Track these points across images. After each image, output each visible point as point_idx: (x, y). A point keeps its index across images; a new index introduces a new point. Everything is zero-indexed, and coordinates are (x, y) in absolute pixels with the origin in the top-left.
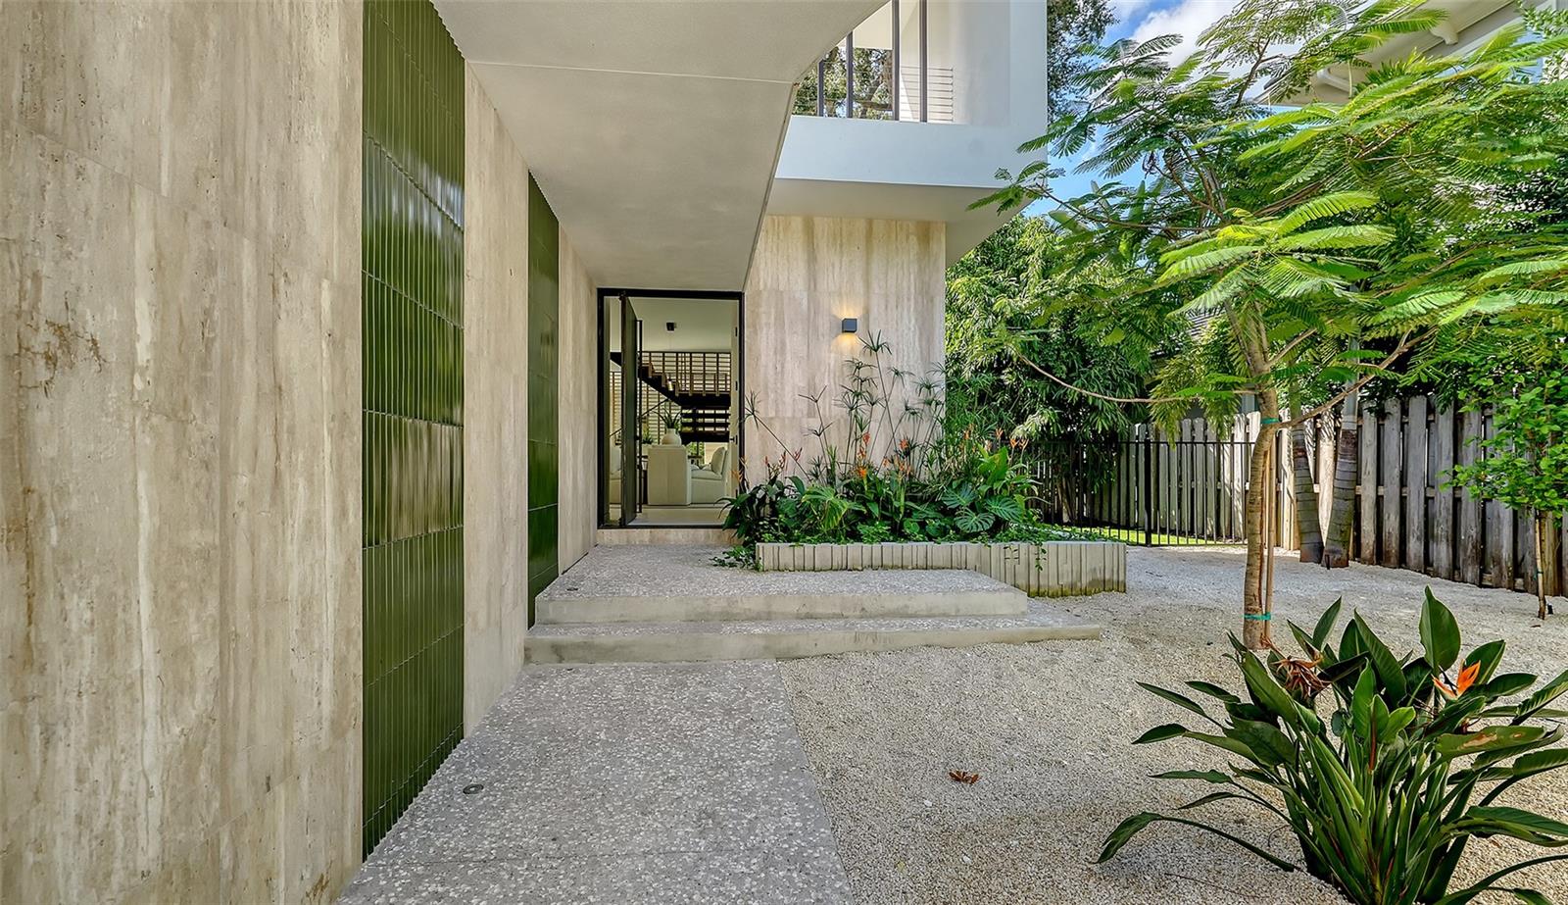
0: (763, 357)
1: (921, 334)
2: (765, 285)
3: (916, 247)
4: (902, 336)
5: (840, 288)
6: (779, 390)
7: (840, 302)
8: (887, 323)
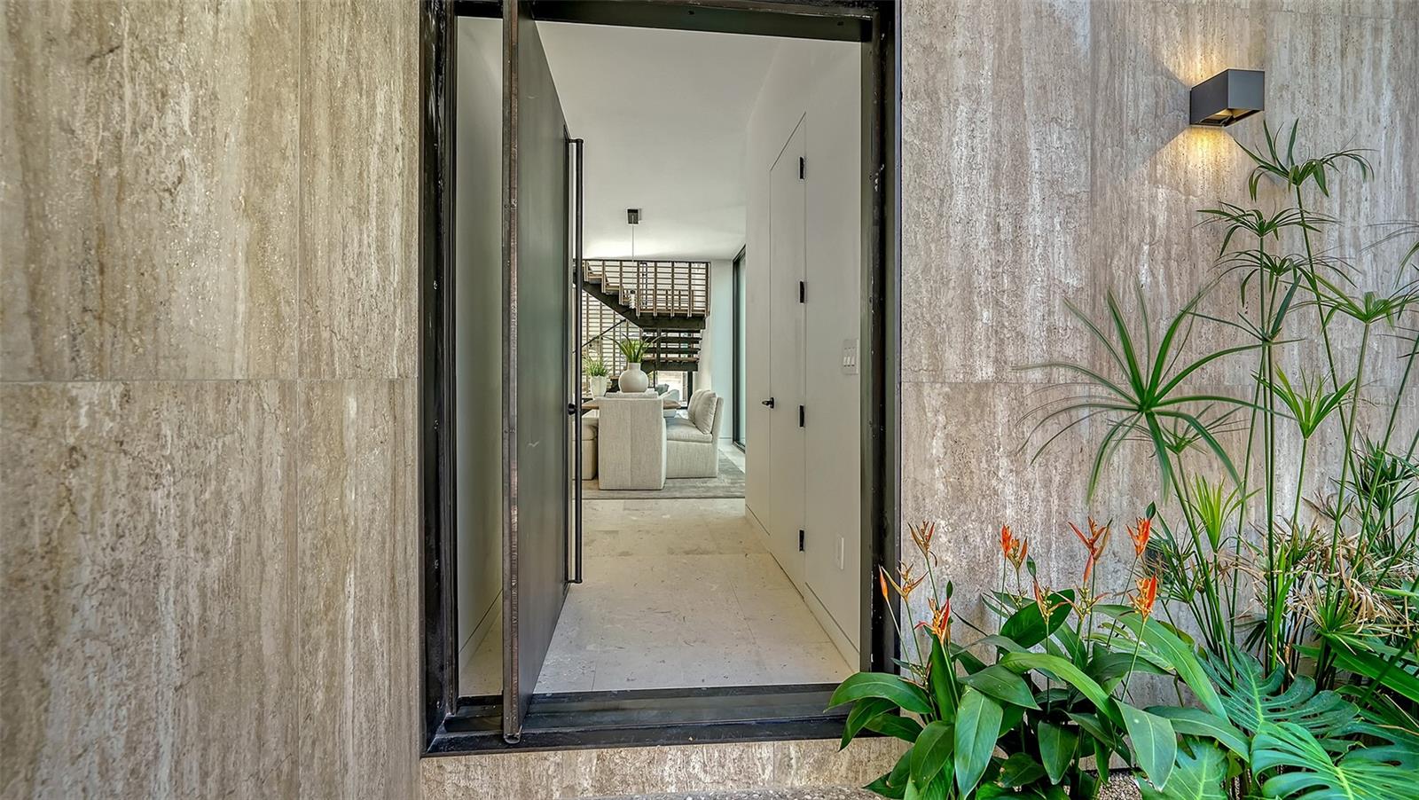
0: (957, 193)
6: (1005, 300)
7: (1185, 31)
8: (1314, 100)
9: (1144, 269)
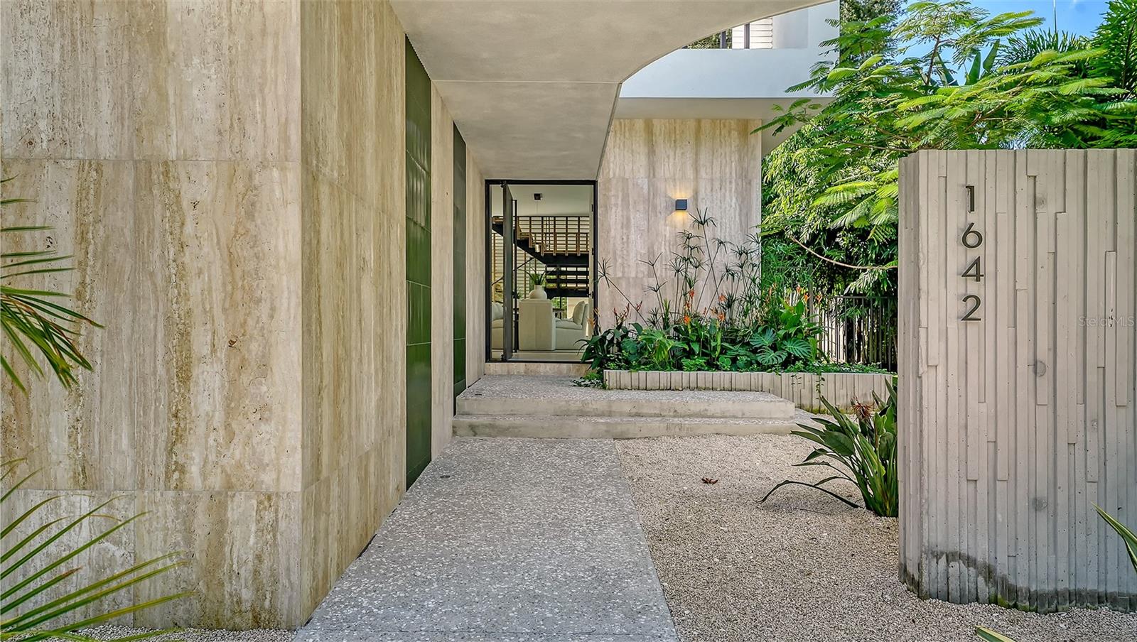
0: (613, 230)
1: (741, 210)
2: (614, 174)
3: (737, 141)
4: (725, 212)
5: (674, 175)
6: (624, 256)
7: (674, 186)
8: (712, 202)
9: (663, 248)
